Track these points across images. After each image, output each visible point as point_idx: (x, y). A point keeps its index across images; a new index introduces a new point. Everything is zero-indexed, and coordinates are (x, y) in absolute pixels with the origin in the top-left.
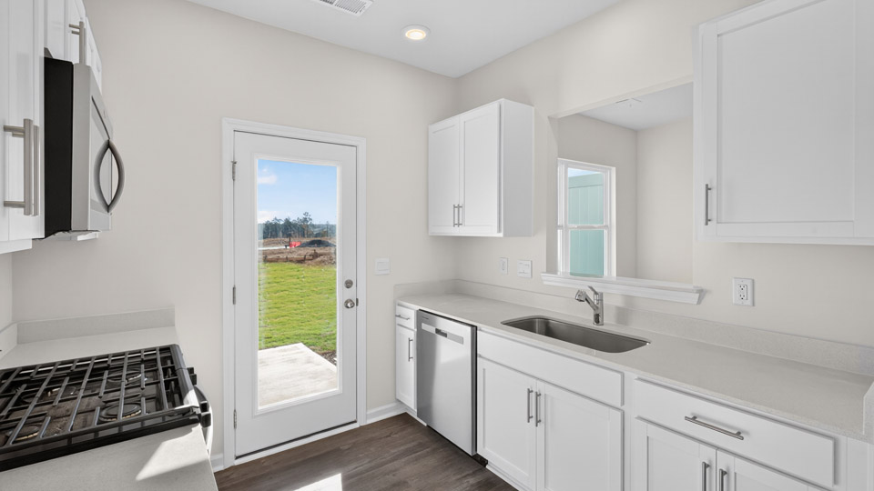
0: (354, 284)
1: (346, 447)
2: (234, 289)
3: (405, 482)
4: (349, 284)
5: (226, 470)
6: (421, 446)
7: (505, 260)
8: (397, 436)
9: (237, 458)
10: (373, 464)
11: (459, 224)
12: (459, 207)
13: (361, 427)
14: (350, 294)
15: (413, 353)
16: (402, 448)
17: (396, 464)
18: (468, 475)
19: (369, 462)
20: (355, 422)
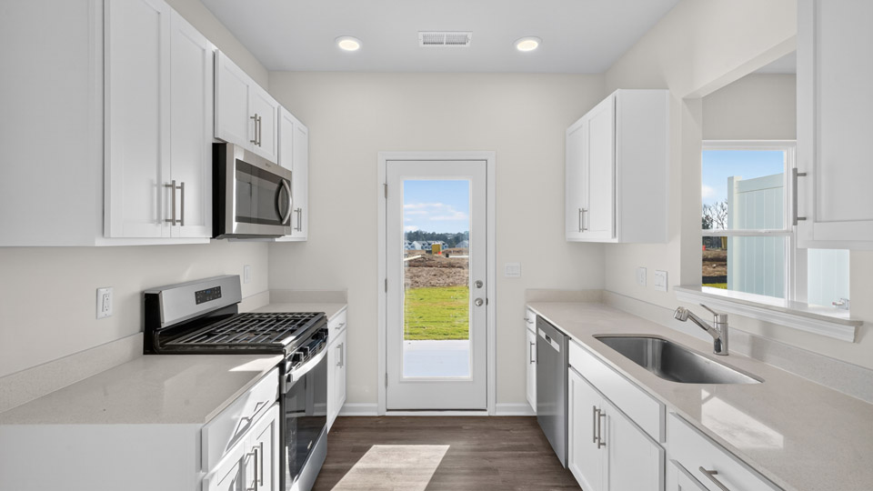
0: (484, 284)
1: (467, 428)
2: (386, 281)
3: (497, 470)
4: (479, 285)
5: (379, 417)
6: (531, 447)
7: (644, 270)
8: (516, 432)
9: (388, 410)
10: (479, 447)
11: (583, 229)
12: (583, 211)
13: (490, 417)
14: (480, 293)
15: (534, 358)
16: (510, 443)
17: (498, 454)
18: (559, 486)
19: (479, 445)
20: (485, 410)
